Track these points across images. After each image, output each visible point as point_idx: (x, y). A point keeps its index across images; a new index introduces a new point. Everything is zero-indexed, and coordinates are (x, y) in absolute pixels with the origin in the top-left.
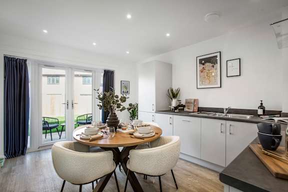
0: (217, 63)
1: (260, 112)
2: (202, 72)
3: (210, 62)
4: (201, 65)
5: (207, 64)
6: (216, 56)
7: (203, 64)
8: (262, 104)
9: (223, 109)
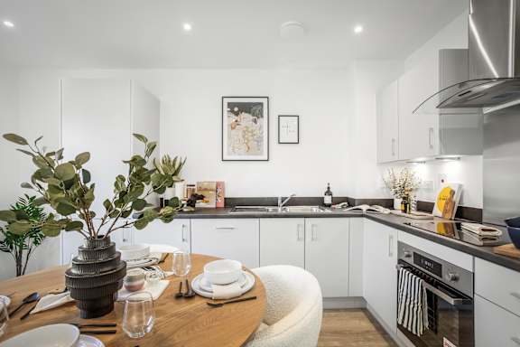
0: (262, 116)
1: (328, 200)
2: (233, 128)
3: (250, 113)
4: (233, 115)
5: (244, 115)
6: (261, 104)
7: (237, 114)
8: (329, 188)
9: (277, 199)
